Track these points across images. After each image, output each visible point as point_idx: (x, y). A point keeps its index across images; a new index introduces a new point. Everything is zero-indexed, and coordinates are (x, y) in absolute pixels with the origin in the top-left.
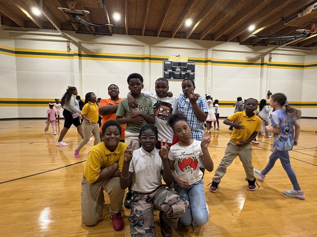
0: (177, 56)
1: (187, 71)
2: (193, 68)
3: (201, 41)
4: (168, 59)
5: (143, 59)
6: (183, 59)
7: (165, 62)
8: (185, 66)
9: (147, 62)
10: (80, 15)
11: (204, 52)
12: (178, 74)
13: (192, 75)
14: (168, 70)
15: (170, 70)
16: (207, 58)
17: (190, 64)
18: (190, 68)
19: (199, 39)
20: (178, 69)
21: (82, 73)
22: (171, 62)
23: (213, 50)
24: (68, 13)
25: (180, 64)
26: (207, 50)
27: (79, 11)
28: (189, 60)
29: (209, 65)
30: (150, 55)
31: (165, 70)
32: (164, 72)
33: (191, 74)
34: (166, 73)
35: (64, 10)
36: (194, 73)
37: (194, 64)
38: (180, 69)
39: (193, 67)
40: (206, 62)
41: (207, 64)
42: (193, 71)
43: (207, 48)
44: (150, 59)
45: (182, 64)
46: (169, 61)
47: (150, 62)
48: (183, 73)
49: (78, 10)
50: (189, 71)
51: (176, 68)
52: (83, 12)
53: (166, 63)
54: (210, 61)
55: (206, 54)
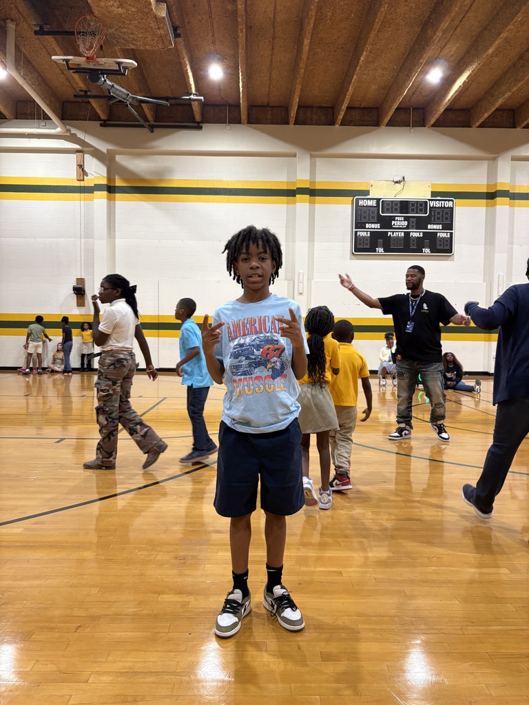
0: (396, 182)
1: (429, 226)
2: (446, 219)
3: (473, 131)
4: (367, 193)
5: (291, 193)
6: (418, 191)
7: (357, 201)
8: (421, 210)
9: (302, 204)
10: (109, 73)
11: (485, 165)
12: (398, 238)
13: (444, 238)
14: (367, 226)
15: (373, 226)
16: (496, 185)
17: (438, 204)
18: (438, 218)
19: (470, 127)
20: (400, 222)
21: (115, 238)
22: (378, 200)
23: (514, 159)
24: (78, 70)
25: (404, 206)
26: (494, 159)
27: (108, 63)
28: (434, 194)
29: (502, 206)
30: (313, 183)
31: (359, 224)
32: (356, 232)
33: (443, 235)
34: (362, 234)
35: (67, 61)
36: (451, 234)
37: (450, 204)
38: (404, 220)
39: (447, 213)
40: (491, 196)
41: (495, 205)
42: (449, 226)
43: (494, 152)
44: (312, 192)
45: (413, 205)
46: (370, 199)
47: (312, 203)
48: (416, 234)
49: (104, 59)
50: (435, 227)
51: (393, 218)
52: (119, 64)
53: (361, 203)
54: (505, 194)
55: (492, 173)
